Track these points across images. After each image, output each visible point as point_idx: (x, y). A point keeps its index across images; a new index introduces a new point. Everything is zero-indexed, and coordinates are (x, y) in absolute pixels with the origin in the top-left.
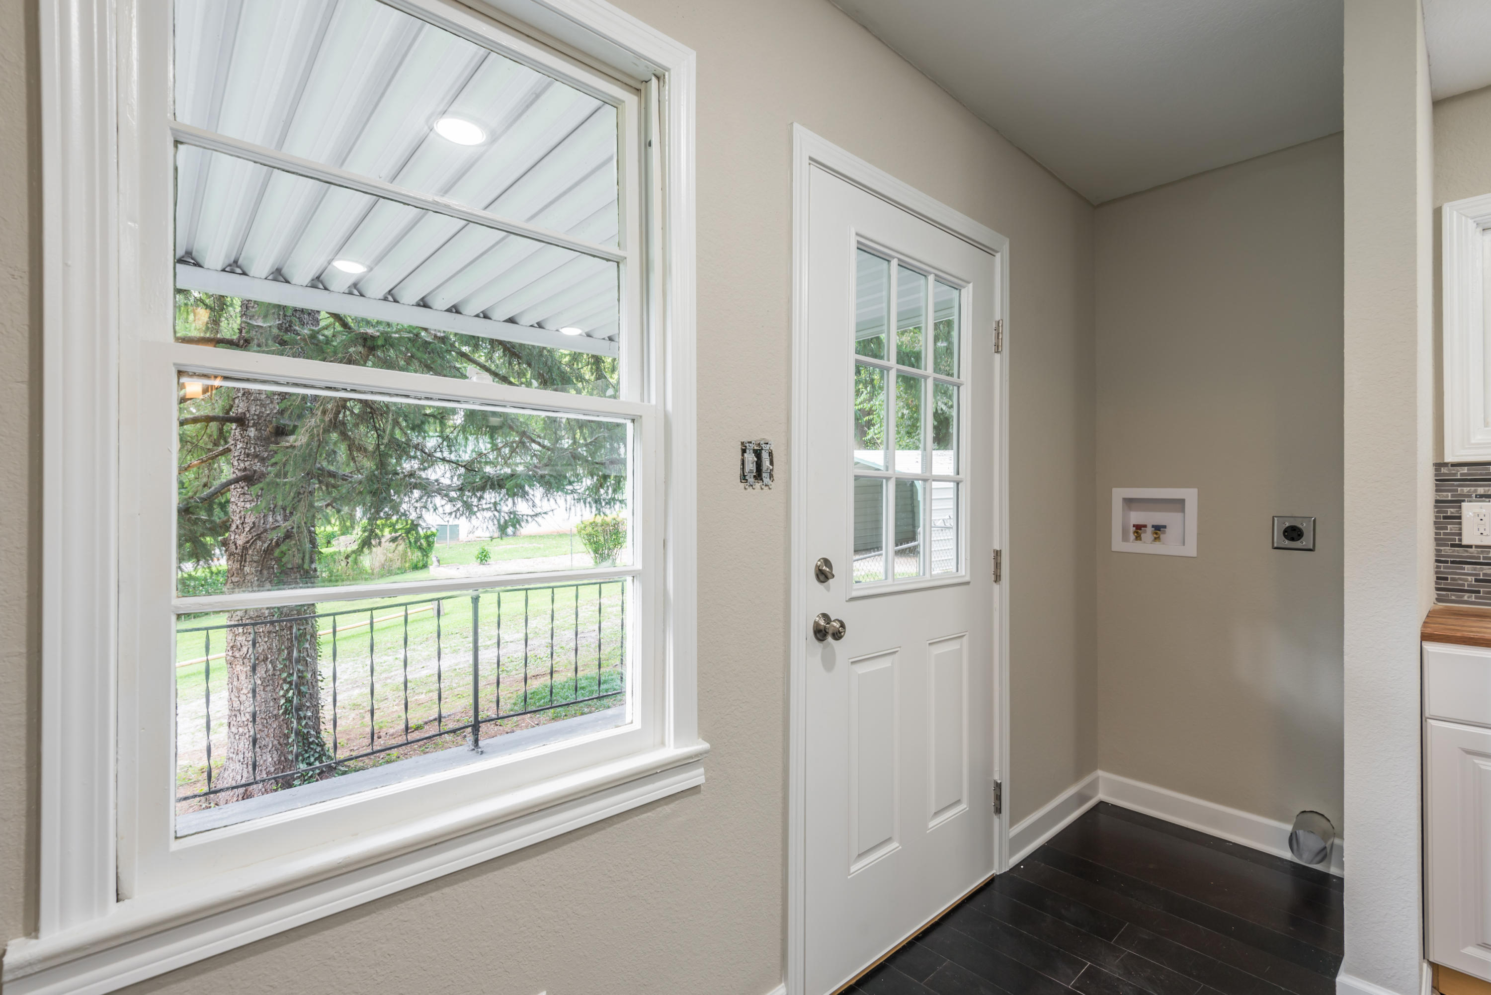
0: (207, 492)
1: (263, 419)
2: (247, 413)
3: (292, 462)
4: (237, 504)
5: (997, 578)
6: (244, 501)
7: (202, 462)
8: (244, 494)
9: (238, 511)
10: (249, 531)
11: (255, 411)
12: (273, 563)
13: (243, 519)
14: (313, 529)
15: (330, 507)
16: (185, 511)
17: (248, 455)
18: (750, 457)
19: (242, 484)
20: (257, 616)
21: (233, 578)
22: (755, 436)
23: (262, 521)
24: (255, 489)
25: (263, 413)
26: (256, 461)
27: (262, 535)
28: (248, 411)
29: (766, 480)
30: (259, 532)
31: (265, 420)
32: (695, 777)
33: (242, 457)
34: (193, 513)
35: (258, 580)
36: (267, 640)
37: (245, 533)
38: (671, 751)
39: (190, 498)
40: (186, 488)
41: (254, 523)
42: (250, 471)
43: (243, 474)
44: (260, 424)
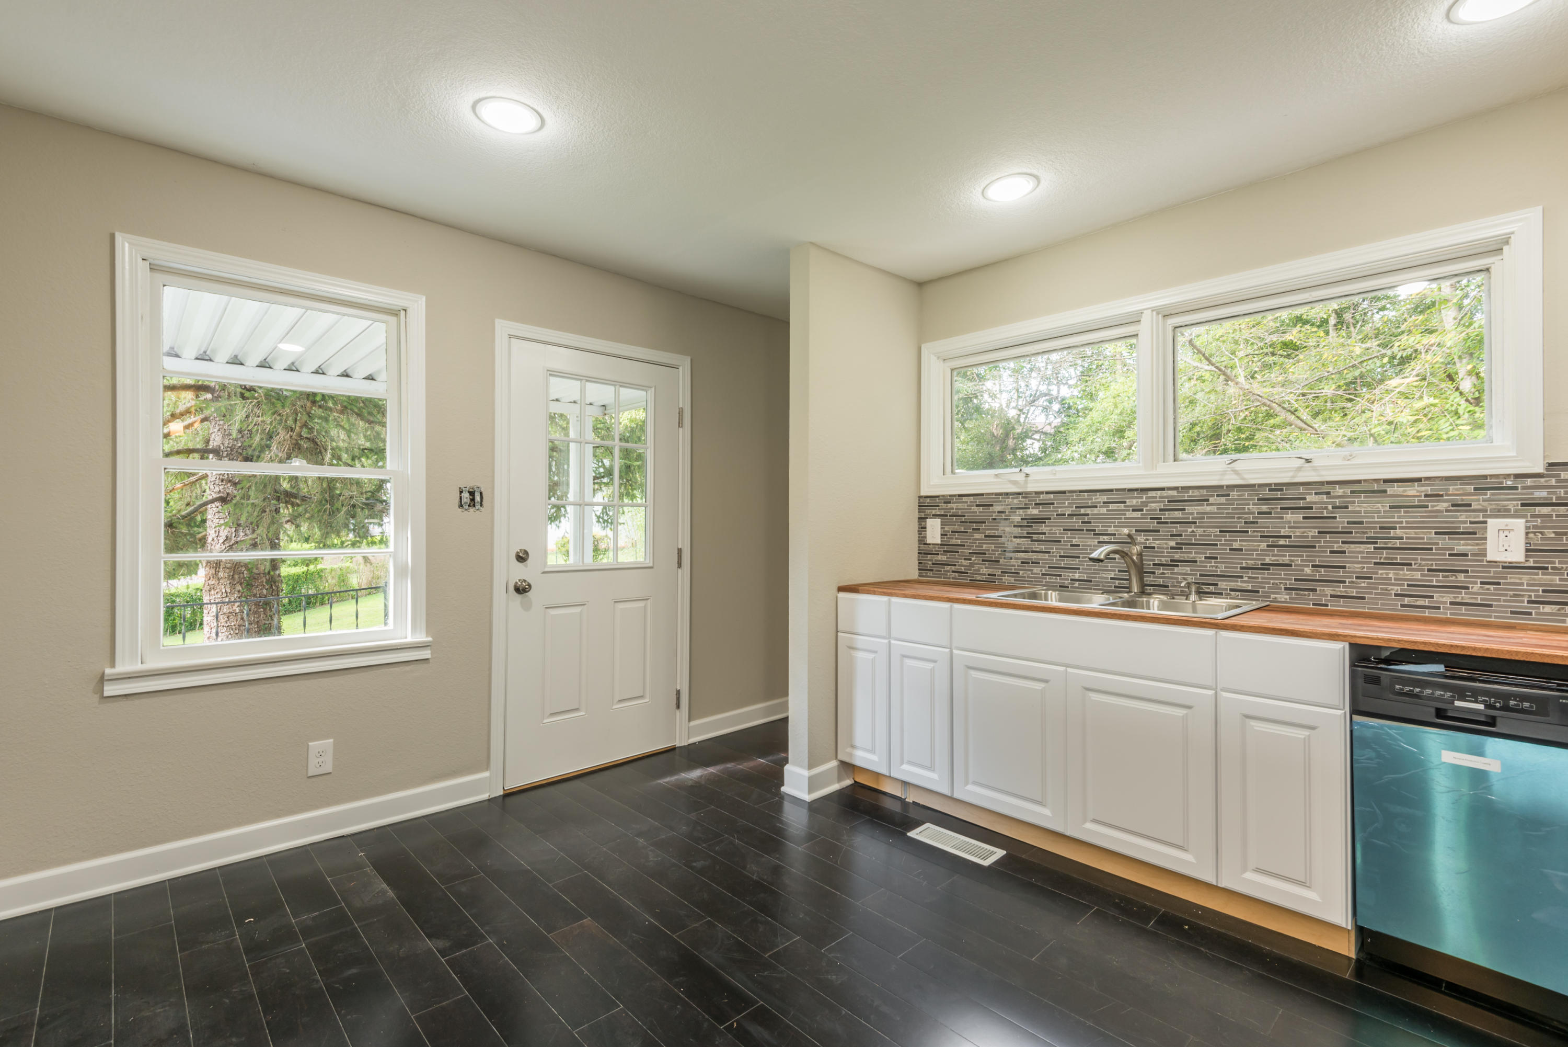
0: (190, 509)
1: (235, 450)
2: (221, 445)
3: (253, 488)
4: (212, 521)
5: (680, 565)
6: (219, 518)
7: (185, 485)
8: (219, 512)
9: (213, 527)
10: (223, 543)
11: (229, 444)
12: (243, 569)
13: (217, 533)
14: (277, 541)
15: (290, 523)
16: (170, 525)
17: (222, 481)
18: (466, 495)
19: (218, 504)
20: (229, 613)
21: (210, 582)
22: (470, 484)
23: (234, 535)
24: (229, 507)
25: (235, 445)
26: (229, 485)
27: (234, 546)
28: (223, 444)
29: (478, 506)
30: (231, 544)
31: (237, 452)
32: (426, 654)
33: (217, 482)
34: (176, 528)
35: (230, 583)
36: (237, 632)
37: (219, 544)
38: (410, 639)
39: (173, 516)
40: (171, 507)
41: (227, 537)
42: (223, 493)
43: (218, 496)
44: (232, 455)
